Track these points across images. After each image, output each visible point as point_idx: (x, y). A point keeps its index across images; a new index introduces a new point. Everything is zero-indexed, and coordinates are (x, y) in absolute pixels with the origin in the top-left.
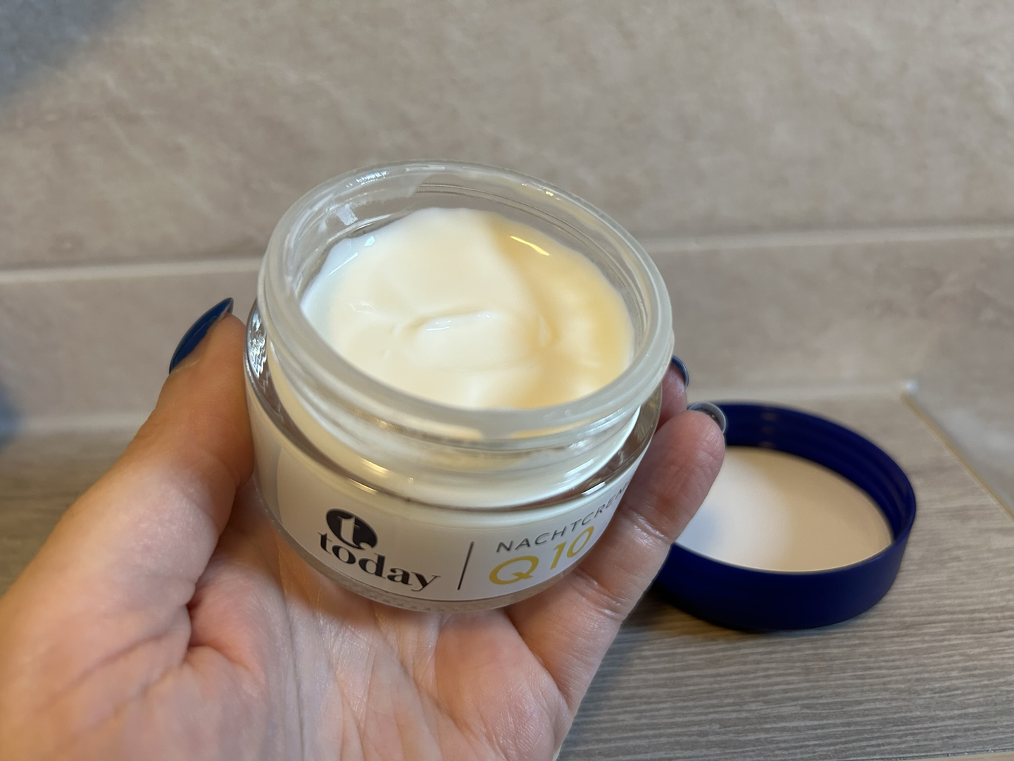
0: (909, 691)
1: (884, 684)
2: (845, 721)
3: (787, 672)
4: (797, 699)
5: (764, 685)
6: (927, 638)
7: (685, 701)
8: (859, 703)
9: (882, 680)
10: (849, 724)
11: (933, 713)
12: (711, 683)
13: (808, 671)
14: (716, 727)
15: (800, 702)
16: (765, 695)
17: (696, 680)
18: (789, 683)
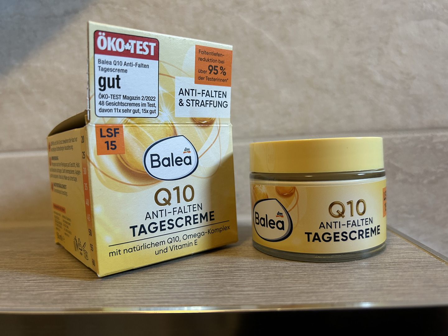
0: (322, 284)
1: (309, 282)
2: (278, 292)
3: (256, 279)
4: (255, 286)
5: (239, 282)
6: (342, 270)
7: (191, 286)
8: (290, 287)
9: (308, 281)
10: (279, 293)
11: (332, 290)
12: (211, 282)
13: (268, 279)
14: (202, 293)
15: (256, 287)
16: (237, 285)
17: (203, 281)
18: (254, 282)
